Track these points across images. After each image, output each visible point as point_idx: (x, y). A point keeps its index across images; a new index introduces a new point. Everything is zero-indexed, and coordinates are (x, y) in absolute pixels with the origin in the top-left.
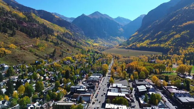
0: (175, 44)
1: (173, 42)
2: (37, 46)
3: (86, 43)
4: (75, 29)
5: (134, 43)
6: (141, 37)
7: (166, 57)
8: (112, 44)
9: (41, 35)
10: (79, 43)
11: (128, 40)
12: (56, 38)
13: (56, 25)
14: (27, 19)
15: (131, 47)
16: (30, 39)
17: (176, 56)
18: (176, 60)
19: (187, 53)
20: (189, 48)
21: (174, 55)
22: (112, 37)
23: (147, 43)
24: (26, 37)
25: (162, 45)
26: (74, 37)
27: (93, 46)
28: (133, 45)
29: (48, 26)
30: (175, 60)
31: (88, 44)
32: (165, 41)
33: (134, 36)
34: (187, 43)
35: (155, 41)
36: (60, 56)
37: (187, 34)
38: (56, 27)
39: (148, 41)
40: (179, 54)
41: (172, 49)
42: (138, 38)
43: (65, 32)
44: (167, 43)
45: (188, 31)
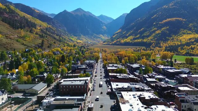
0: (156, 39)
1: (155, 37)
2: (23, 37)
3: (70, 39)
4: (57, 25)
5: (118, 40)
6: (125, 33)
7: (149, 49)
8: (96, 42)
9: (24, 27)
10: (63, 38)
11: (112, 38)
12: (40, 32)
13: (37, 19)
14: (8, 10)
15: (115, 43)
16: (14, 30)
17: (158, 48)
18: (159, 52)
19: (168, 46)
20: (169, 42)
21: (156, 48)
22: (95, 34)
23: (131, 39)
24: (10, 28)
25: (145, 40)
26: (57, 33)
27: (77, 43)
28: (118, 42)
29: (29, 20)
30: (157, 51)
31: (72, 40)
32: (148, 36)
33: (117, 33)
34: (167, 38)
35: (138, 37)
36: (49, 47)
37: (167, 29)
38: (38, 22)
39: (131, 37)
40: (160, 47)
41: (154, 44)
42: (122, 34)
43: (47, 27)
44: (149, 38)
45: (168, 27)
